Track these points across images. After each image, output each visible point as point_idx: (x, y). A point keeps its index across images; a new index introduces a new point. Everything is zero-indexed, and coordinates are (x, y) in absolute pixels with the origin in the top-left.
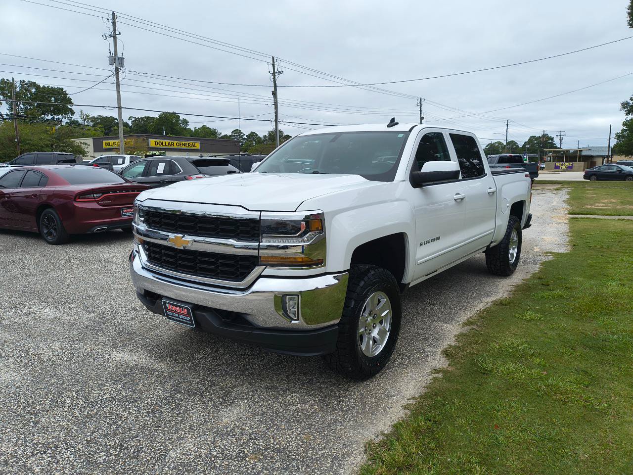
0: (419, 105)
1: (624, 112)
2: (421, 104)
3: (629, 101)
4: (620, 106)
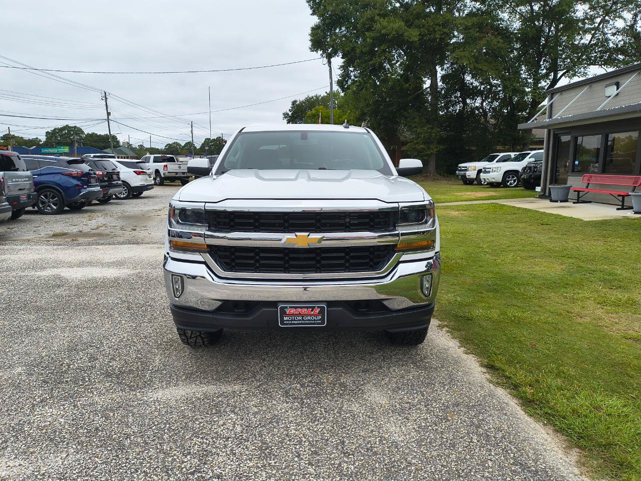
0: (104, 98)
1: (285, 121)
2: (106, 99)
3: (289, 112)
4: (282, 116)
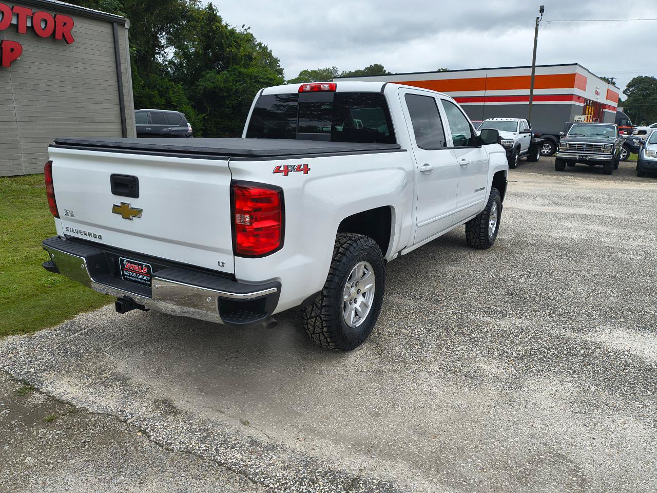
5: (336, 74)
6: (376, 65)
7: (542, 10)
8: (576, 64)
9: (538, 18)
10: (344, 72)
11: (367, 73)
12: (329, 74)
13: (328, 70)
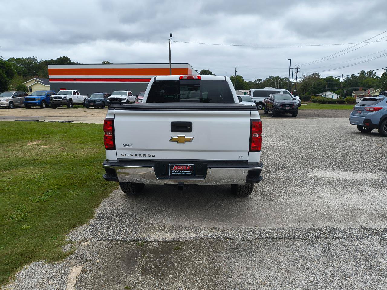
5: (36, 61)
6: (64, 57)
7: (171, 36)
8: (188, 64)
9: (169, 39)
10: (42, 60)
11: (59, 62)
12: (31, 61)
13: (29, 58)
